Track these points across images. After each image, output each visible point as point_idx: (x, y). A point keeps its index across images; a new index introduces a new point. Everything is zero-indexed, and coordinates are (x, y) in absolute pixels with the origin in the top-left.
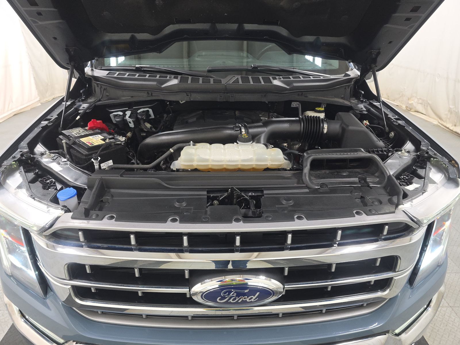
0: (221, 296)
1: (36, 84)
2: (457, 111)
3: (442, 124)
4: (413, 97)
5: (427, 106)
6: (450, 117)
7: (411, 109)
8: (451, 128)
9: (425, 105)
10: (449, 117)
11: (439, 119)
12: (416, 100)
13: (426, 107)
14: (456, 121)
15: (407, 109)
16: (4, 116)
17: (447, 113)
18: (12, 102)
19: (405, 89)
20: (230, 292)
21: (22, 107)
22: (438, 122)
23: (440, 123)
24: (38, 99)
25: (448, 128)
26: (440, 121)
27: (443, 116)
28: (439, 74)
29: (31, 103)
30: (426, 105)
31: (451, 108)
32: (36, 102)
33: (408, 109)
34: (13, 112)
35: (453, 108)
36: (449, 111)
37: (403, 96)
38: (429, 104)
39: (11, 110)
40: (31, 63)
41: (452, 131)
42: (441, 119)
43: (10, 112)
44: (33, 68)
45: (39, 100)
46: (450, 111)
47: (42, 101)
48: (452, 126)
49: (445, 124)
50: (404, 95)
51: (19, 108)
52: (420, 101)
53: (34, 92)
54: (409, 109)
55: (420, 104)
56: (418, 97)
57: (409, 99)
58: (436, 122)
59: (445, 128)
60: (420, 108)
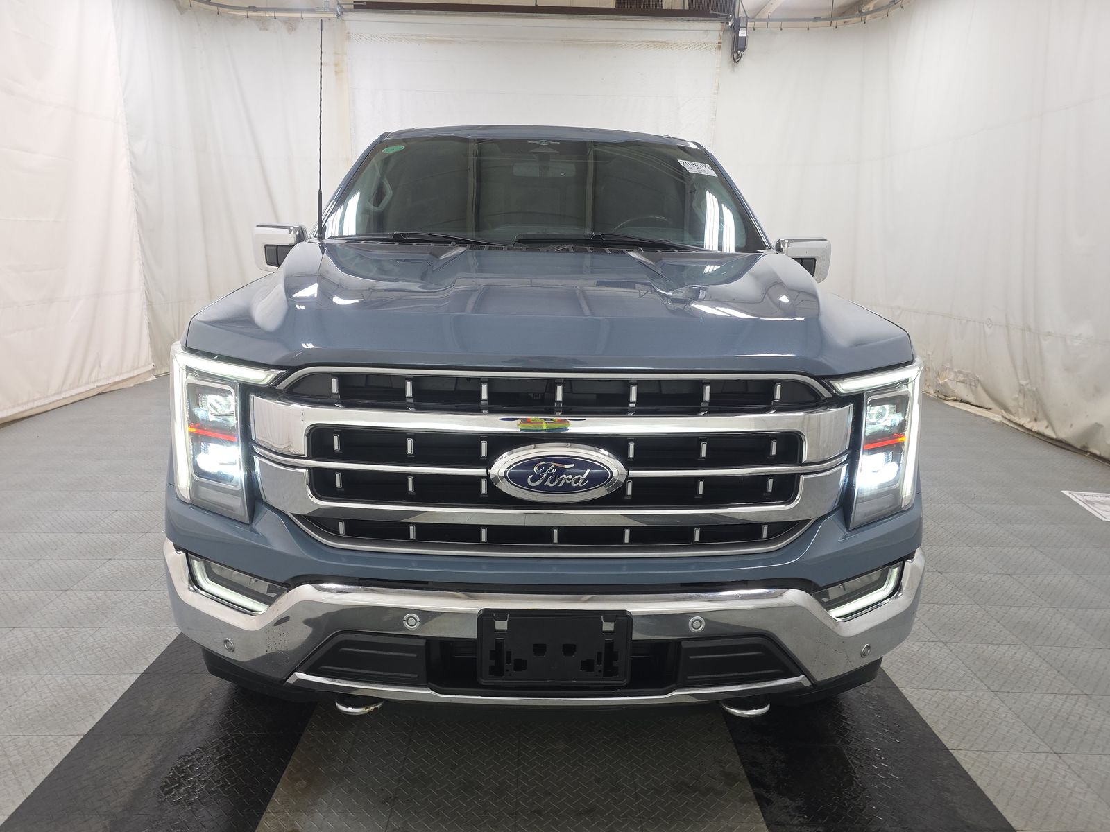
0: (533, 473)
1: (152, 336)
2: (1034, 389)
3: (1009, 420)
4: (946, 369)
5: (976, 386)
6: (1024, 404)
7: (946, 396)
8: (1028, 426)
9: (970, 385)
10: (1021, 404)
11: (1003, 411)
12: (952, 376)
13: (973, 388)
14: (1036, 411)
15: (938, 397)
16: (77, 392)
17: (1017, 396)
18: (100, 366)
19: (929, 355)
20: (547, 466)
21: (117, 379)
22: (1003, 417)
23: (1006, 418)
24: (151, 367)
25: (1022, 426)
26: (1005, 414)
27: (1011, 404)
28: (989, 319)
29: (136, 373)
30: (973, 384)
31: (1022, 385)
32: (147, 372)
33: (941, 396)
34: (98, 387)
35: (1027, 384)
36: (1020, 392)
37: (927, 369)
38: (978, 380)
39: (94, 382)
40: (148, 294)
41: (1031, 431)
42: (1006, 409)
43: (91, 386)
44: (150, 304)
45: (153, 369)
46: (1022, 391)
47: (158, 373)
48: (1030, 422)
49: (1016, 419)
50: (929, 368)
51: (111, 381)
52: (961, 378)
53: (146, 352)
54: (943, 397)
55: (961, 384)
56: (956, 370)
57: (939, 375)
58: (998, 419)
59: (1016, 427)
60: (963, 392)
